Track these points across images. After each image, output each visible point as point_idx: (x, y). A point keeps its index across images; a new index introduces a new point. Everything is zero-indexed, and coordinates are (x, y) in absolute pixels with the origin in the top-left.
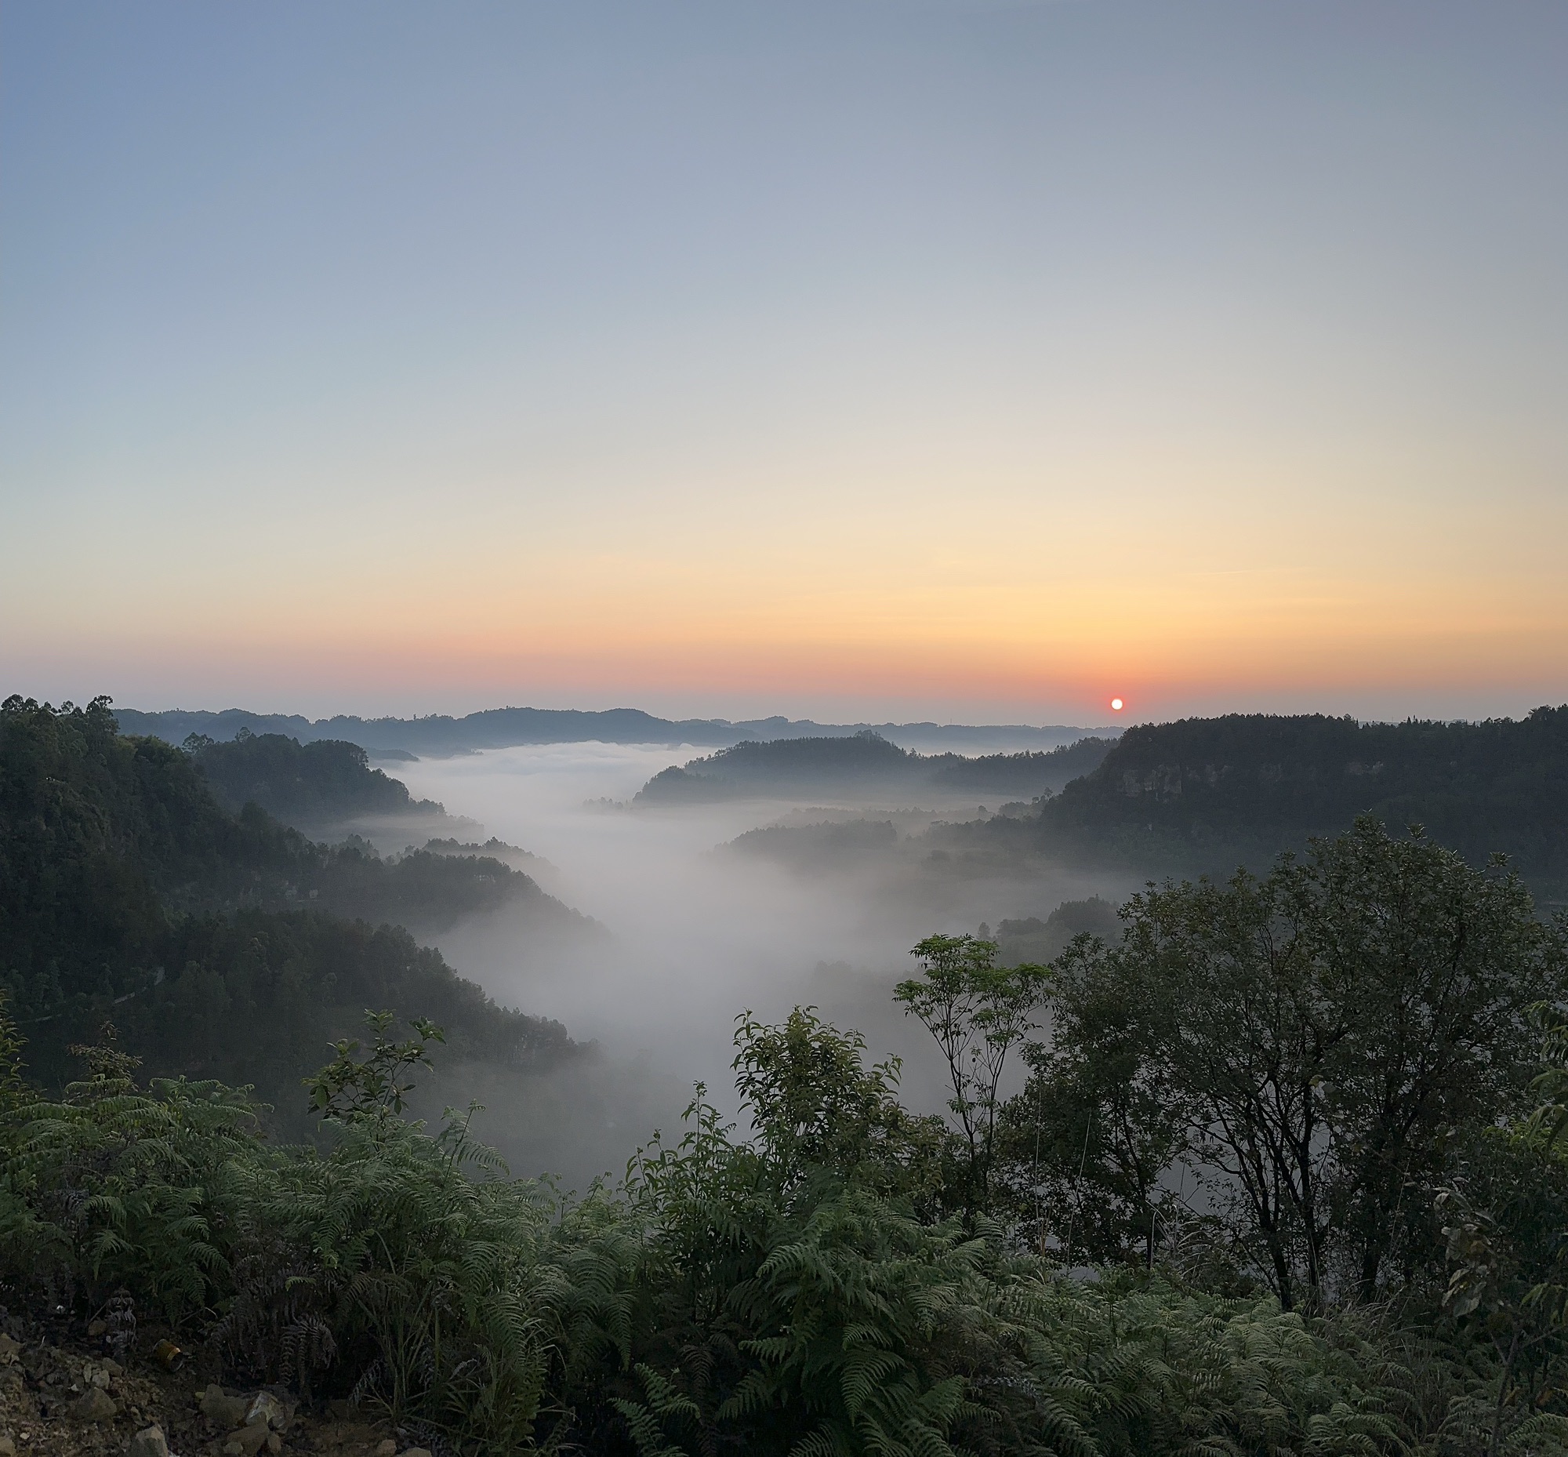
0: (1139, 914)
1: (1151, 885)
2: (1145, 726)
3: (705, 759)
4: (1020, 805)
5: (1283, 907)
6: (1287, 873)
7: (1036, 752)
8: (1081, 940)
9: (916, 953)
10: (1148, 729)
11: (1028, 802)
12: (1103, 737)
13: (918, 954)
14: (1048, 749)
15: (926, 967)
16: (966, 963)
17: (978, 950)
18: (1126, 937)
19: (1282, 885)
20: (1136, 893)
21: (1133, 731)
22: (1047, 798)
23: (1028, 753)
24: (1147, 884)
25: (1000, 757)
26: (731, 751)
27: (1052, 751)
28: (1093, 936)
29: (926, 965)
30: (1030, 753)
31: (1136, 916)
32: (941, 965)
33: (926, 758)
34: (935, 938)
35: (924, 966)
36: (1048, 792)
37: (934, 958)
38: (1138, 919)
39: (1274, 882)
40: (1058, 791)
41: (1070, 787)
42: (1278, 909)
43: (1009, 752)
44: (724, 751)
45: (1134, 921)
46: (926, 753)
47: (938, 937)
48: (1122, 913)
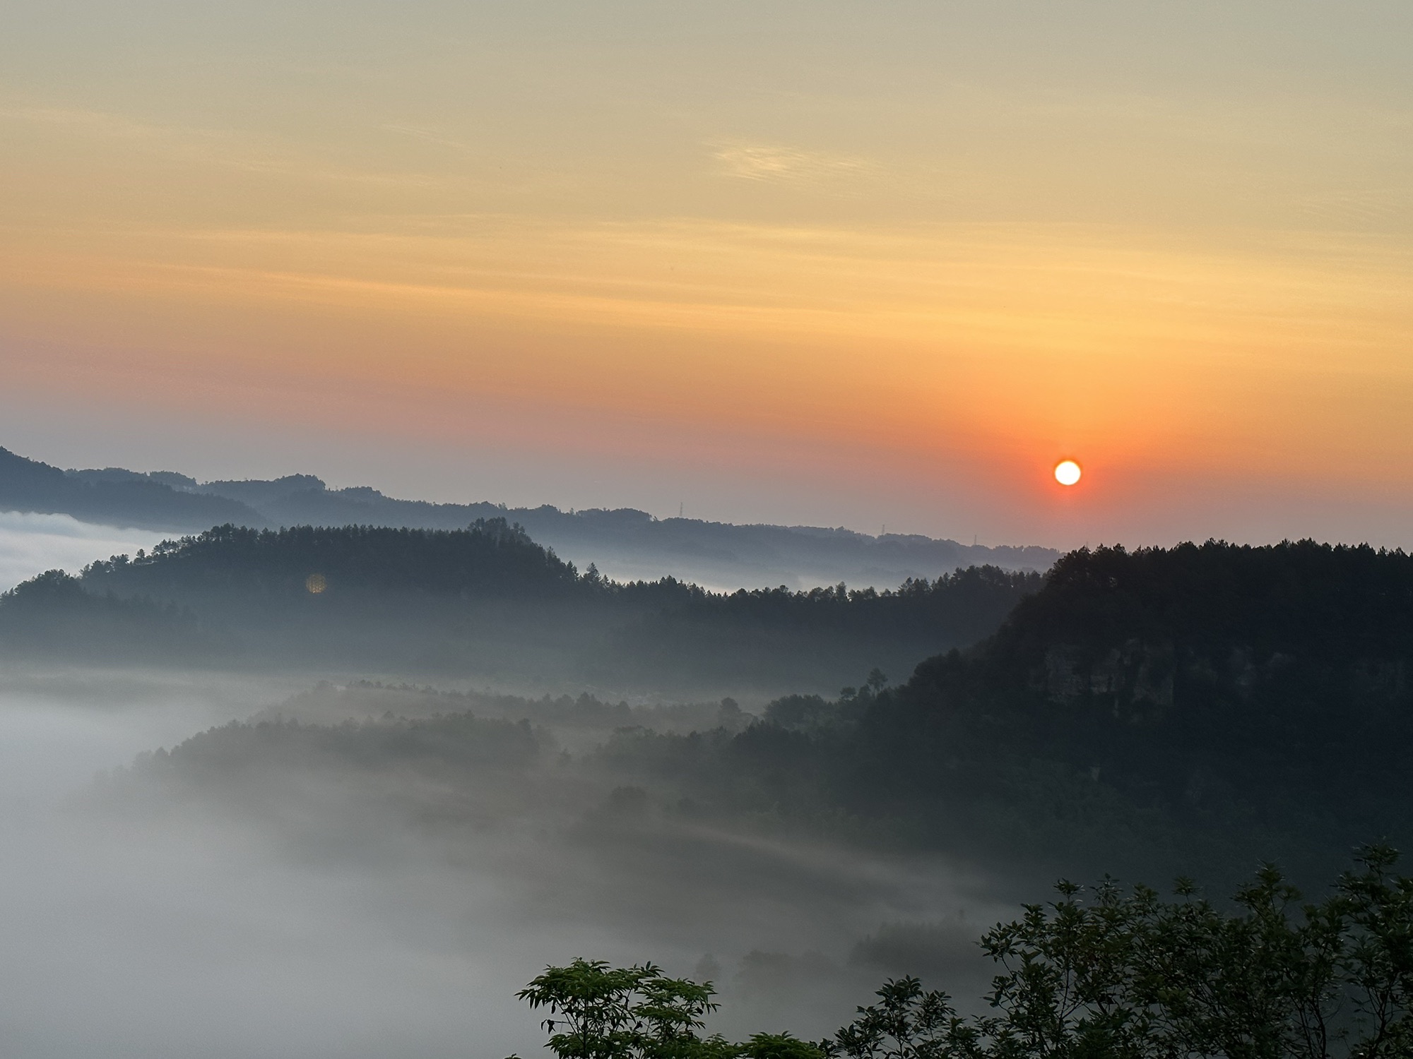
0: (1030, 950)
1: (1068, 889)
2: (1103, 552)
3: (131, 559)
4: (814, 704)
5: (1358, 964)
6: (1376, 892)
7: (860, 587)
8: (898, 994)
9: (532, 996)
10: (1112, 559)
11: (831, 698)
12: (1010, 568)
13: (536, 998)
14: (887, 585)
15: (551, 1028)
16: (639, 1025)
17: (670, 999)
18: (998, 996)
19: (1360, 915)
20: (1032, 904)
21: (1077, 560)
22: (874, 692)
23: (841, 589)
24: (1060, 887)
25: (780, 594)
26: (190, 545)
27: (894, 589)
28: (927, 988)
29: (551, 1023)
30: (848, 591)
31: (1023, 953)
32: (585, 1026)
33: (619, 586)
34: (581, 967)
35: (547, 1026)
36: (877, 678)
37: (570, 1010)
38: (1027, 958)
39: (1343, 908)
40: (898, 678)
41: (928, 672)
42: (1347, 967)
43: (803, 584)
44: (174, 545)
45: (1017, 963)
46: (621, 575)
47: (586, 966)
48: (994, 942)
